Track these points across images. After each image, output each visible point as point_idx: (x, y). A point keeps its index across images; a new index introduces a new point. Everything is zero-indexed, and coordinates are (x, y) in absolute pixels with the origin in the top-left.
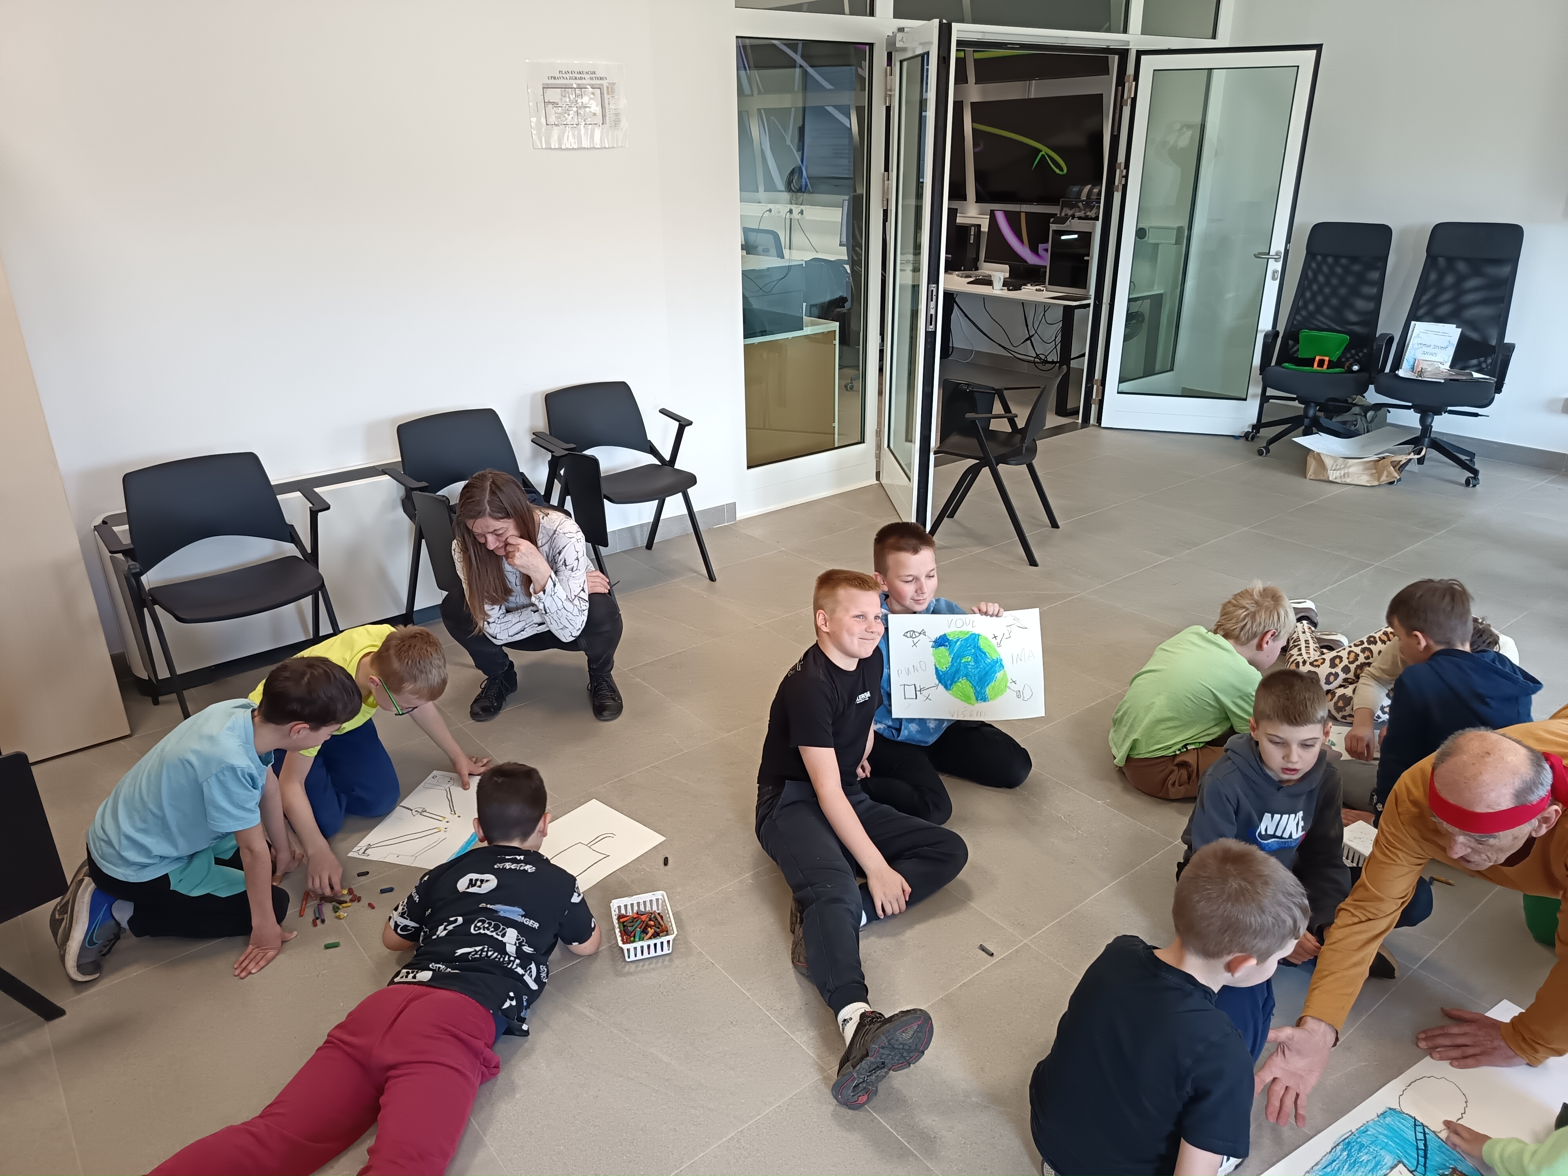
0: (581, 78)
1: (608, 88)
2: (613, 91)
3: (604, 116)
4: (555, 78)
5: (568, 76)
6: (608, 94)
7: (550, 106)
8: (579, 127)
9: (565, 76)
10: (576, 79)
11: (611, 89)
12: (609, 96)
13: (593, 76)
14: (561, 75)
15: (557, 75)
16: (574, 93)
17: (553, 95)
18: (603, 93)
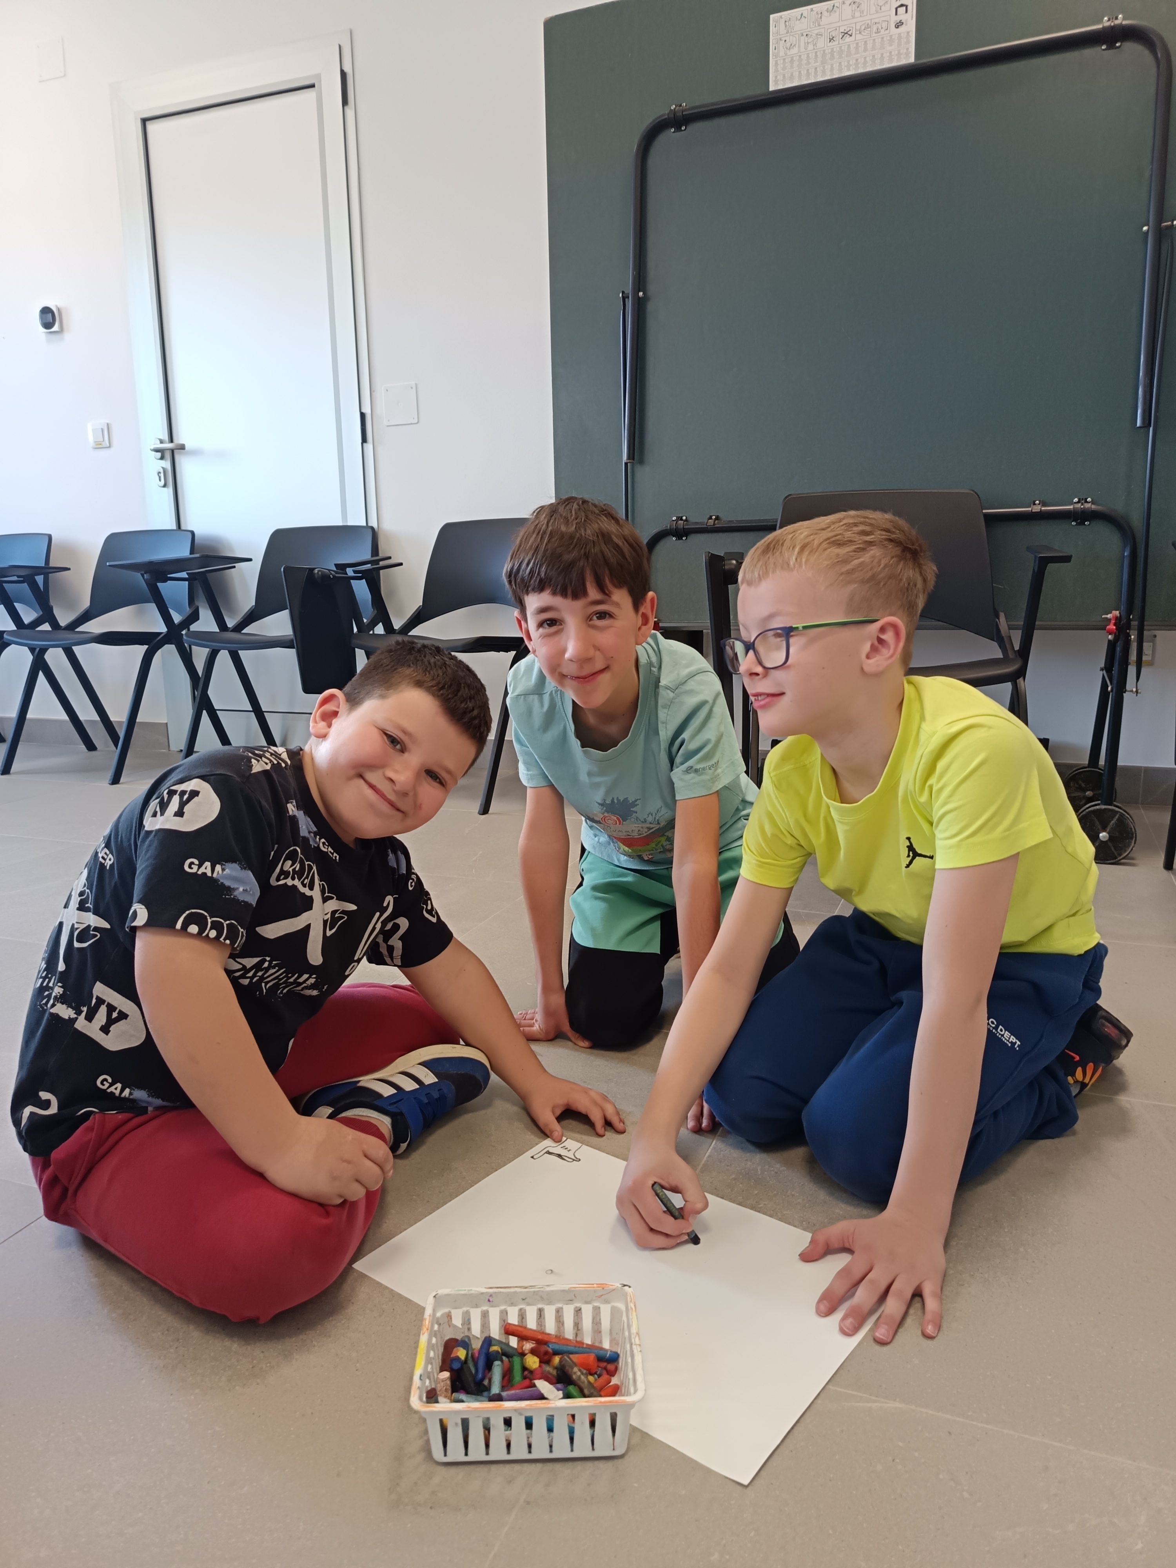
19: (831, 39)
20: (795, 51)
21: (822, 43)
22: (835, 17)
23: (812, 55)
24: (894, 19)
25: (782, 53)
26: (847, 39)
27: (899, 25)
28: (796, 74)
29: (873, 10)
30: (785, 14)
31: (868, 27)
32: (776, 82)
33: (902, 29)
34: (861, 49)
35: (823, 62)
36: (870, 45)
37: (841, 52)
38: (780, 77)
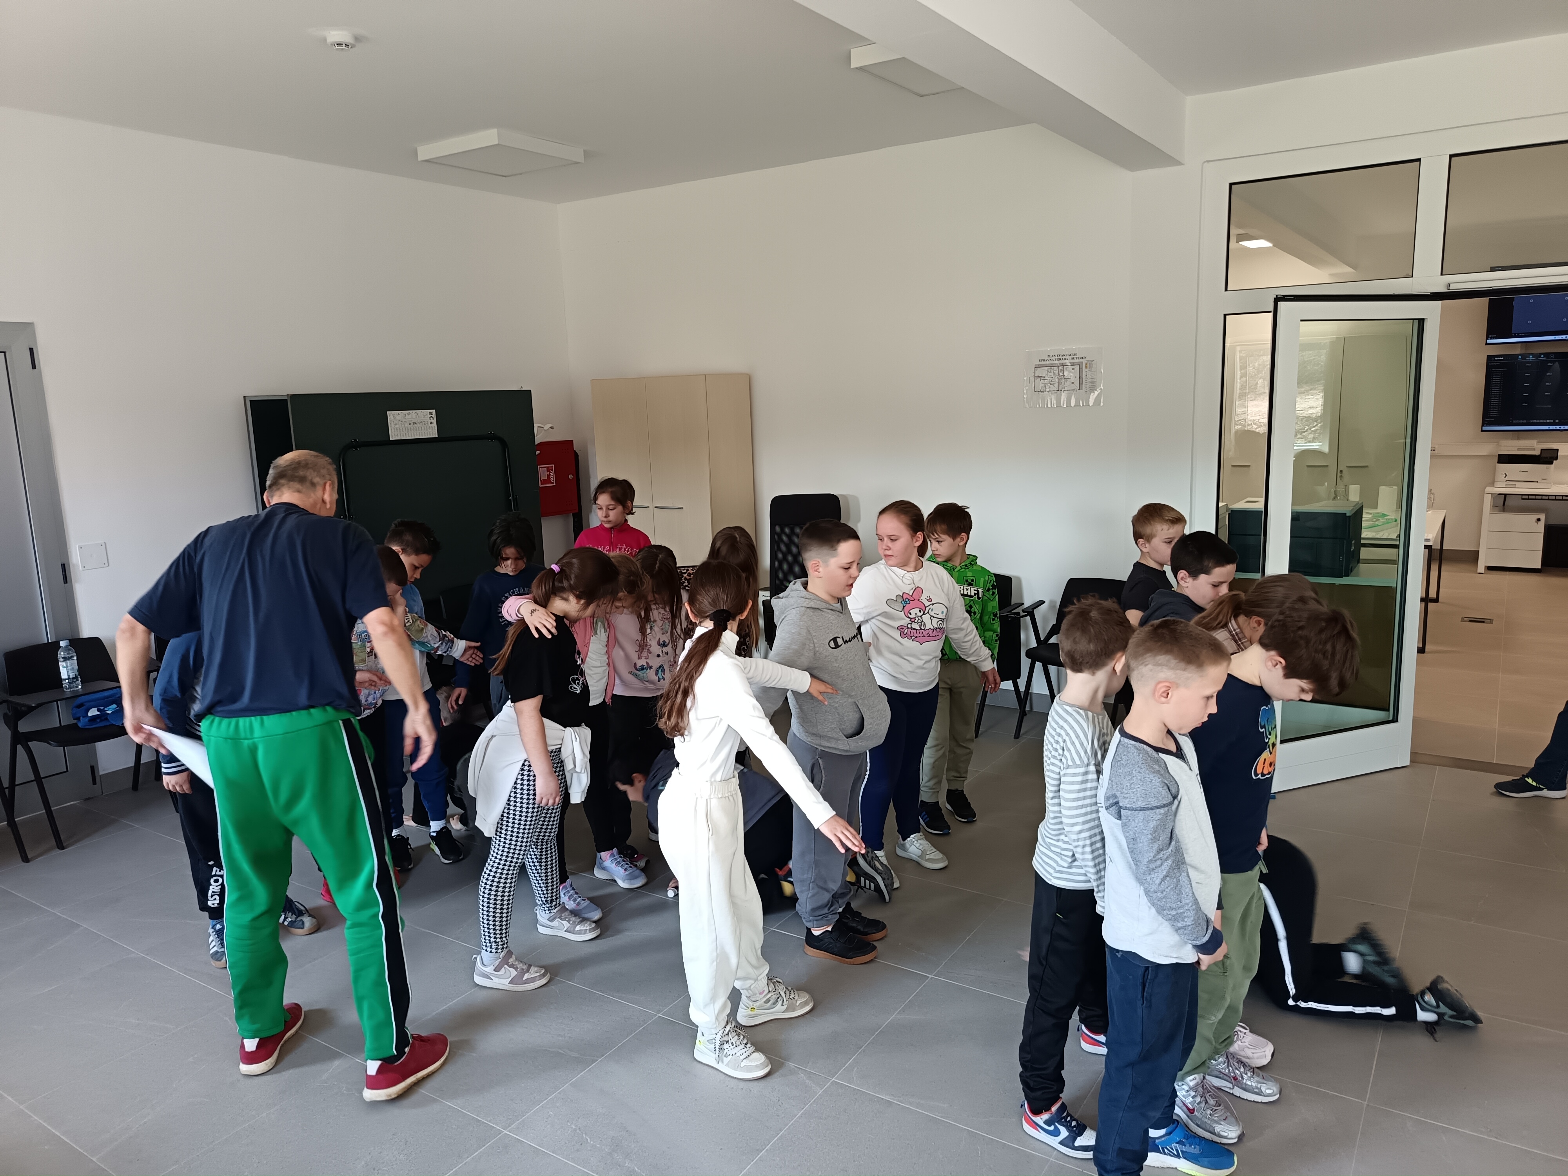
0: (1065, 359)
1: (1086, 364)
2: (1091, 366)
3: (1081, 384)
4: (1044, 360)
5: (1054, 358)
6: (1086, 368)
7: (1039, 379)
8: (1059, 392)
9: (1052, 358)
10: (1060, 359)
11: (1089, 365)
12: (1086, 370)
13: (1075, 356)
14: (1049, 358)
15: (1047, 358)
16: (1057, 369)
17: (1042, 372)
18: (1082, 368)
19: (410, 424)
20: (397, 426)
21: (407, 425)
22: (410, 416)
23: (404, 429)
24: (429, 421)
25: (393, 426)
26: (415, 425)
27: (431, 423)
28: (399, 435)
29: (422, 416)
30: (393, 412)
31: (421, 422)
32: (392, 436)
33: (432, 425)
34: (420, 429)
35: (408, 432)
36: (423, 428)
37: (414, 429)
38: (393, 435)
